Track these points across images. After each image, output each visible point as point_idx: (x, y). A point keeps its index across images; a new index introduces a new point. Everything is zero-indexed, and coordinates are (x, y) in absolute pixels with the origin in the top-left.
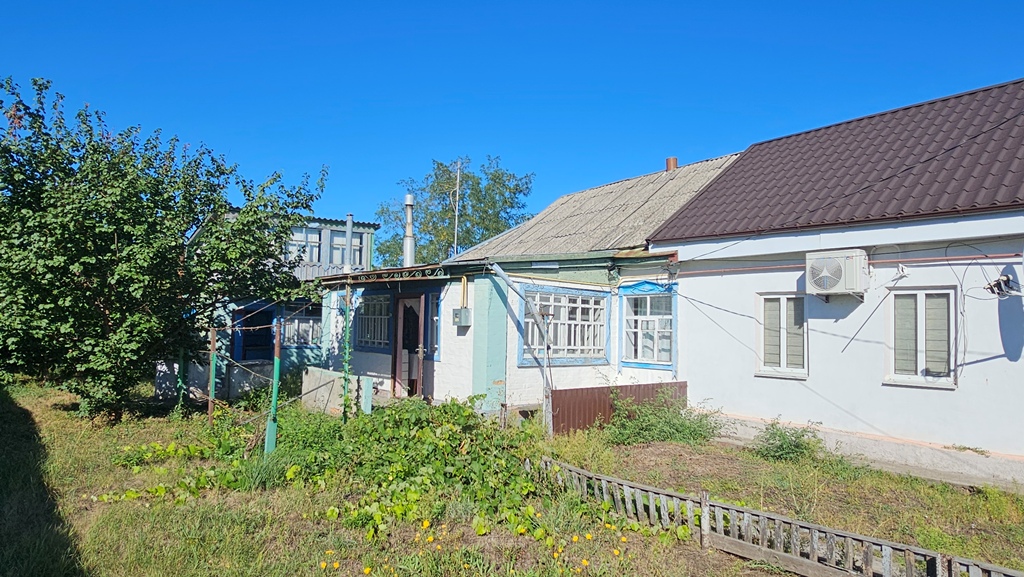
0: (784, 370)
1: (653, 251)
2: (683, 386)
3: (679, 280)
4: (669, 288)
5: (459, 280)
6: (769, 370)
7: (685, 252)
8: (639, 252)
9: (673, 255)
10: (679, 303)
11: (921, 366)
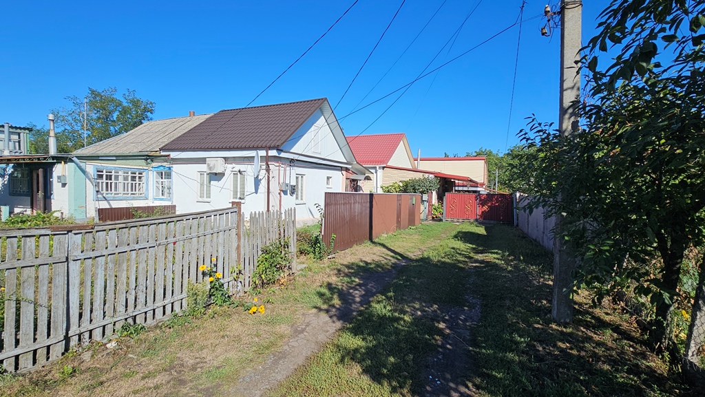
0: (205, 199)
1: (163, 153)
2: (175, 206)
3: (173, 166)
4: (170, 168)
5: (61, 163)
6: (201, 200)
7: (173, 155)
8: (158, 154)
9: (169, 156)
10: (173, 174)
11: (239, 196)
